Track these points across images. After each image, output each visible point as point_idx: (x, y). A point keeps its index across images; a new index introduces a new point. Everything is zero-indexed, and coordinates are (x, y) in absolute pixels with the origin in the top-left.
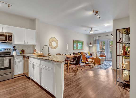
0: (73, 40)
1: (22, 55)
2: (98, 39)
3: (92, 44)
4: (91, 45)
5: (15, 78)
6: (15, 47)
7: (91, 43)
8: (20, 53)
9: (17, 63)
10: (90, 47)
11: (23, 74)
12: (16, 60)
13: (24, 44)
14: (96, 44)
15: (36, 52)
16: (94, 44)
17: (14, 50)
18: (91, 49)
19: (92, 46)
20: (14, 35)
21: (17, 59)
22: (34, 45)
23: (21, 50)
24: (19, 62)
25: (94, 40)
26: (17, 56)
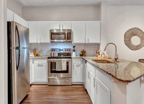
1: (81, 57)
5: (72, 85)
6: (75, 46)
8: (80, 55)
9: (75, 67)
11: (82, 83)
12: (74, 64)
13: (84, 42)
15: (99, 55)
17: (74, 51)
20: (73, 31)
21: (74, 62)
22: (98, 44)
23: (82, 51)
24: (78, 66)
26: (77, 58)
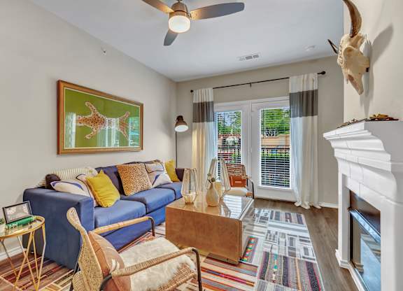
0: (59, 83)
2: (211, 100)
3: (185, 123)
4: (181, 128)
7: (180, 120)
10: (177, 138)
14: (203, 121)
16: (194, 124)
18: (183, 145)
19: (188, 134)
25: (195, 104)
